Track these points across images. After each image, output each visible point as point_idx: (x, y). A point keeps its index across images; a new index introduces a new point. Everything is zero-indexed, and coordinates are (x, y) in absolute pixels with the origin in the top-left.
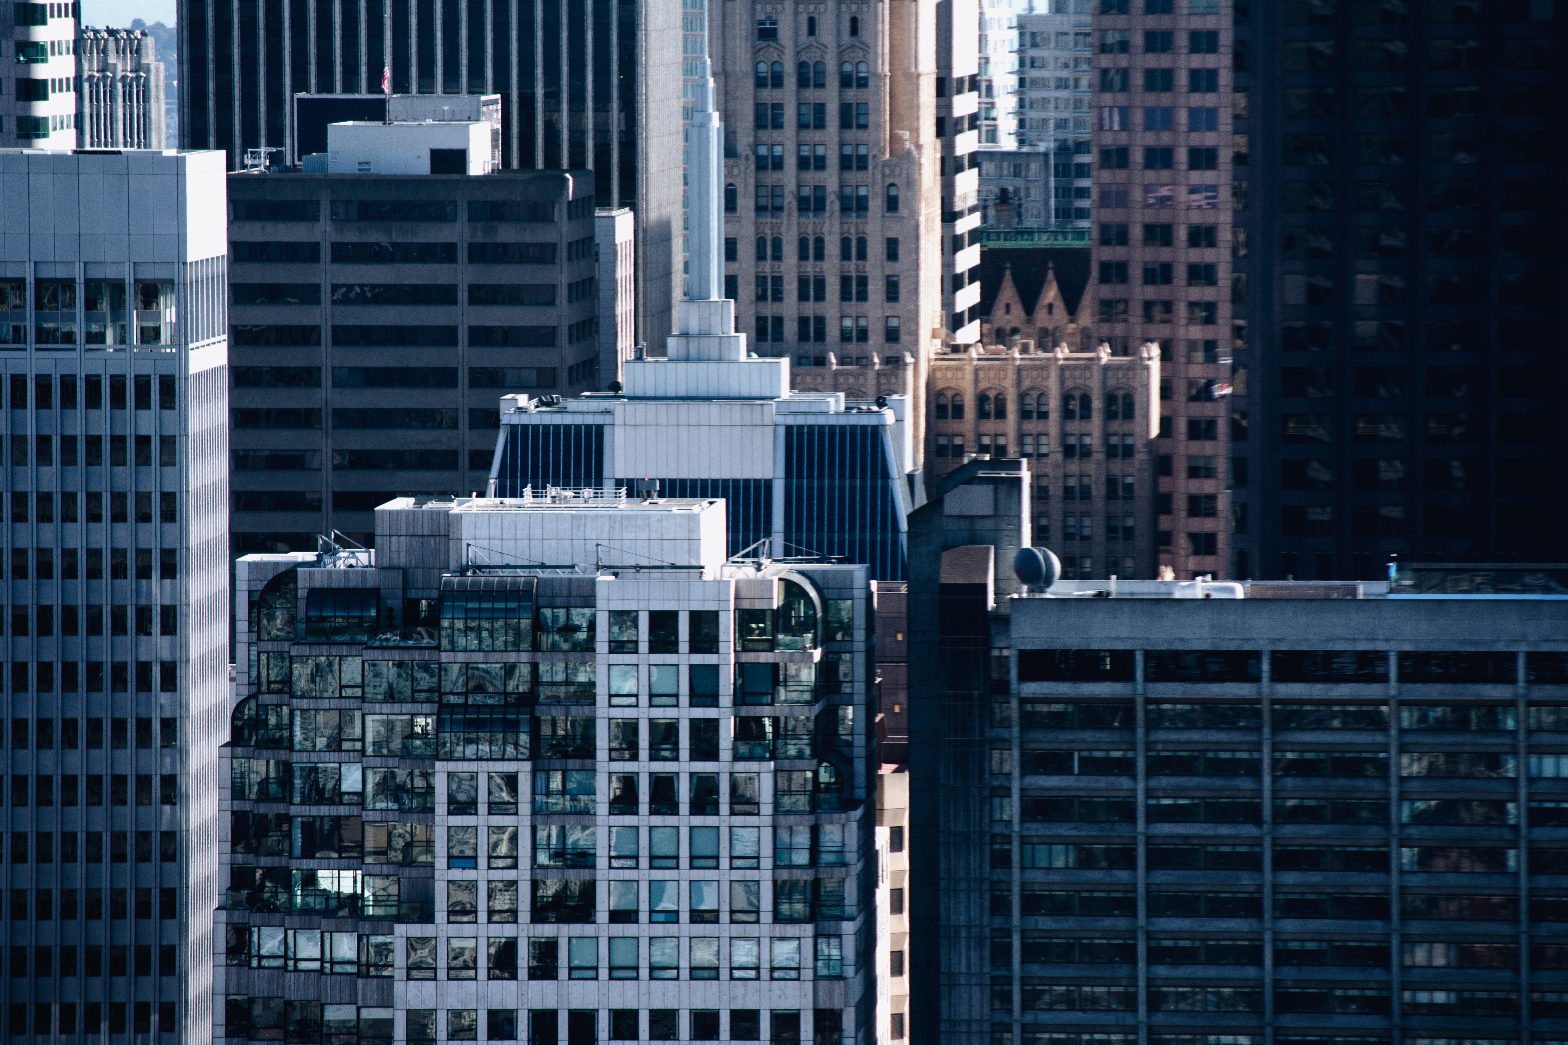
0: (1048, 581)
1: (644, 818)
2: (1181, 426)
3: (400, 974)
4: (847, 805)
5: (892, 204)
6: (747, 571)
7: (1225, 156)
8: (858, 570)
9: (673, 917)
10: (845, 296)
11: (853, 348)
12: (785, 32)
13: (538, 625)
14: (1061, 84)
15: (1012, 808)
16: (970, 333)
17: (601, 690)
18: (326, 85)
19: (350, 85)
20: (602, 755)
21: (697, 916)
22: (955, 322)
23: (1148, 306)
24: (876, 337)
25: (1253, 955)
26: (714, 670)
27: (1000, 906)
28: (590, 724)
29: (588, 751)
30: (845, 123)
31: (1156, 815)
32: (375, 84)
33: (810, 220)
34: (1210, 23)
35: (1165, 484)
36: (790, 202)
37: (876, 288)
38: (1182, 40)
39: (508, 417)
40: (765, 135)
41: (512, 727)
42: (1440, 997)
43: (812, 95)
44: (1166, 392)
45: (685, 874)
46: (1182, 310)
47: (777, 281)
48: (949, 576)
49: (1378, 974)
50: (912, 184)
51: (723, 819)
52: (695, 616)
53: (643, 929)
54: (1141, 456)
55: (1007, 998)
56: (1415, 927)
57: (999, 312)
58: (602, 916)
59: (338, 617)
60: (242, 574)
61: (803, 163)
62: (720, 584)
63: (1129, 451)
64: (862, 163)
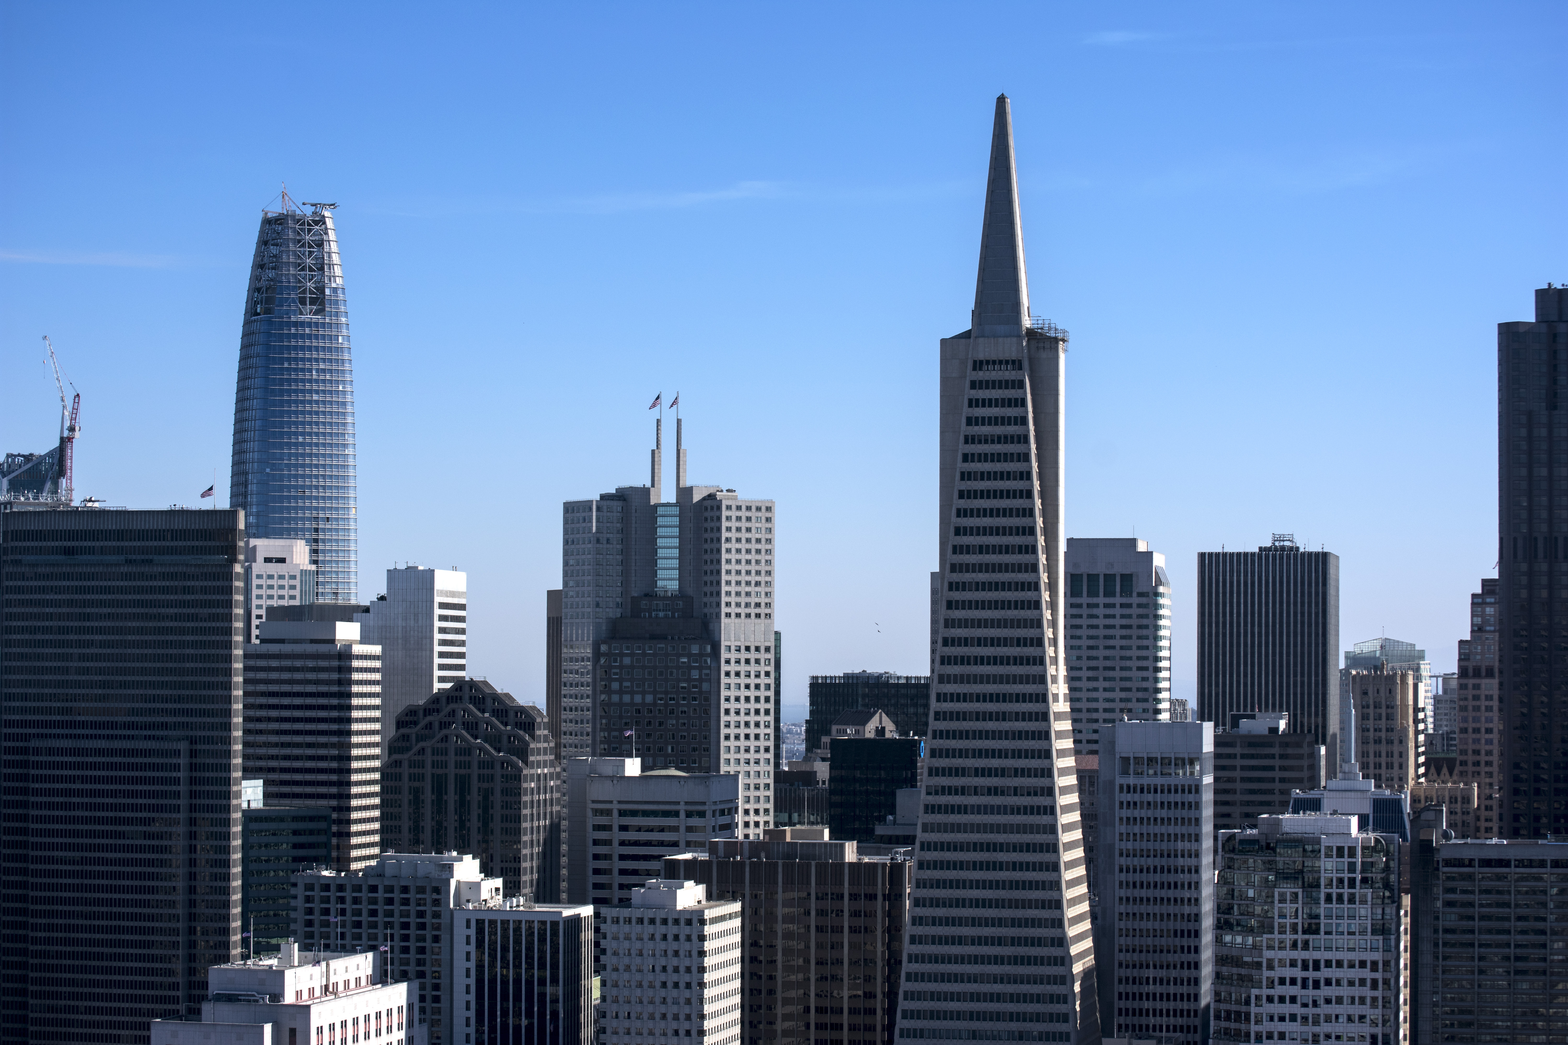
0: (1451, 839)
1: (1334, 905)
2: (1483, 807)
3: (1264, 948)
4: (1393, 902)
5: (1401, 742)
6: (1365, 835)
7: (1495, 730)
8: (1396, 836)
9: (1342, 933)
10: (1387, 768)
11: (1389, 783)
12: (1370, 693)
13: (1304, 850)
14: (1446, 714)
15: (1439, 904)
16: (1422, 780)
17: (1322, 868)
18: (1238, 710)
19: (1245, 710)
20: (1322, 887)
21: (1349, 933)
22: (1418, 777)
23: (1473, 773)
24: (1396, 779)
25: (1508, 945)
26: (1355, 863)
27: (1436, 931)
28: (1319, 878)
29: (1318, 886)
30: (1387, 719)
31: (1481, 905)
32: (1253, 709)
33: (1377, 746)
34: (1491, 693)
35: (1478, 823)
36: (1372, 741)
37: (1396, 766)
38: (1483, 697)
39: (1293, 795)
40: (1365, 722)
41: (1297, 878)
42: (1560, 957)
43: (1378, 711)
44: (1479, 798)
45: (1346, 921)
46: (1483, 774)
47: (1368, 763)
48: (1422, 837)
49: (1543, 951)
50: (1407, 736)
51: (1357, 905)
52: (1349, 848)
53: (1334, 937)
54: (1472, 814)
55: (1438, 958)
56: (1554, 937)
57: (1430, 775)
58: (1322, 933)
59: (1248, 847)
60: (1220, 836)
61: (1375, 730)
62: (1357, 839)
63: (1468, 813)
64: (1392, 730)
